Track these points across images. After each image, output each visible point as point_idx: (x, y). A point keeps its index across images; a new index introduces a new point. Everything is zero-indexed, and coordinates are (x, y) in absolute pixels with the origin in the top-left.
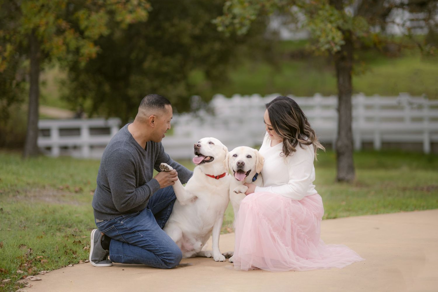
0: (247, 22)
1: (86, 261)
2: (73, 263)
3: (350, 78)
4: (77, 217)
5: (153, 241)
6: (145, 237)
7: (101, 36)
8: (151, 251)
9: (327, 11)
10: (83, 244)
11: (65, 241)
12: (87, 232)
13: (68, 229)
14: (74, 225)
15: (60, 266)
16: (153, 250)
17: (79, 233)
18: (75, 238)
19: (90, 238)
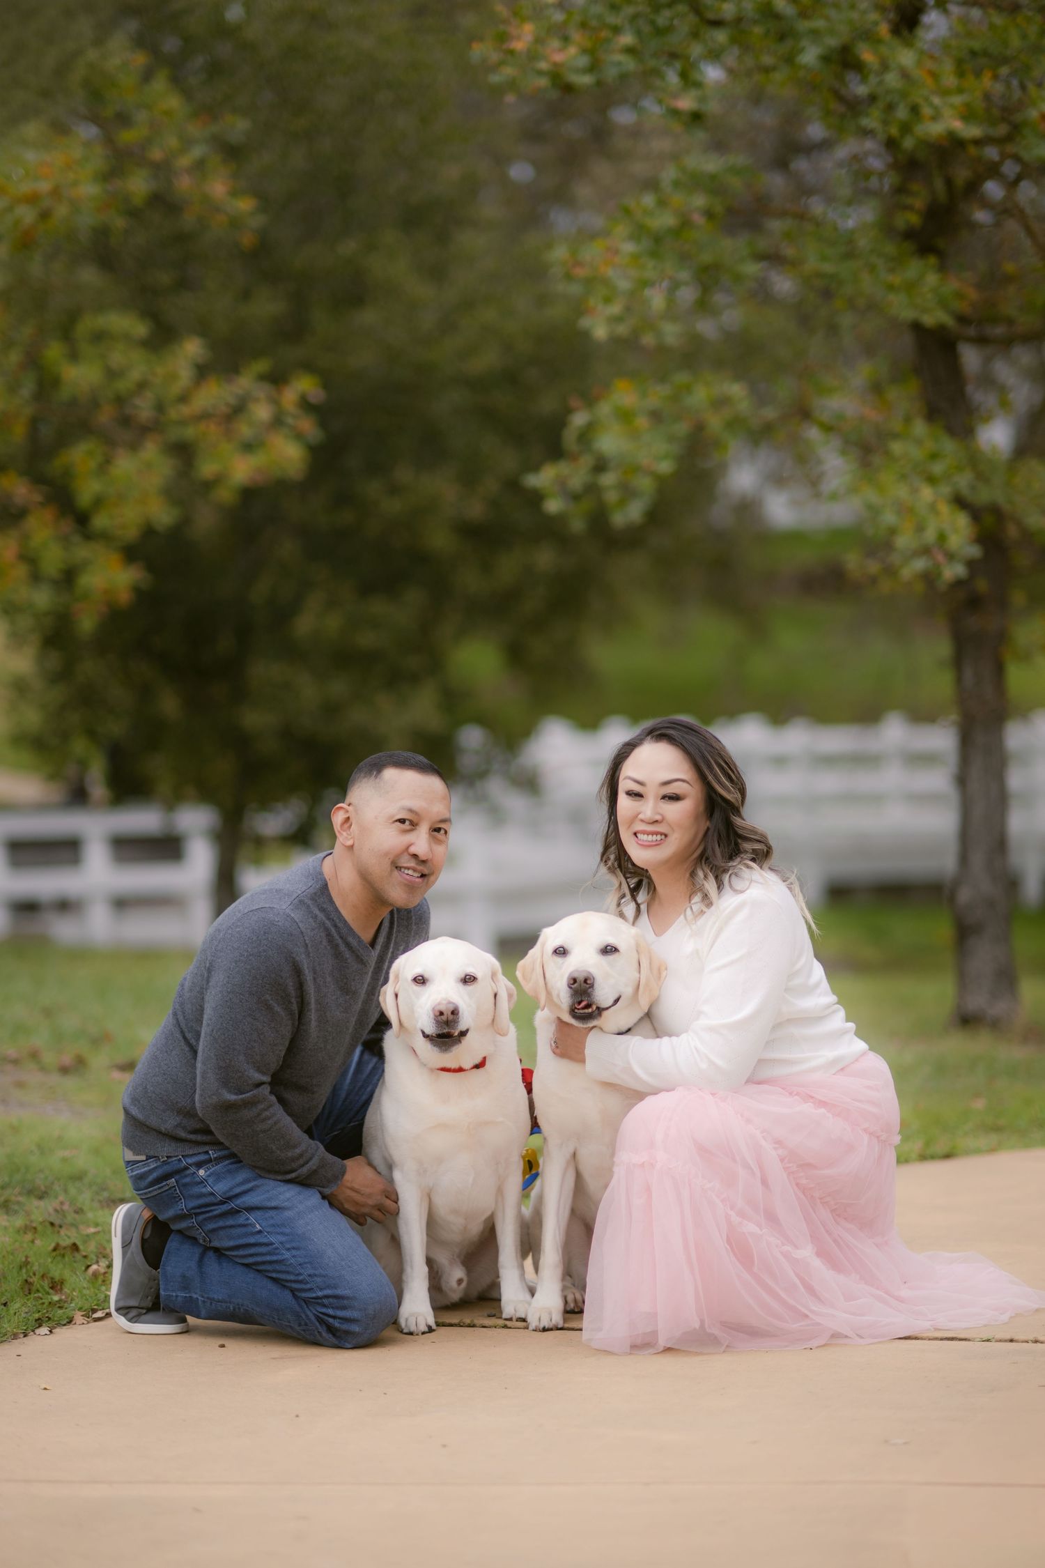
0: (645, 484)
1: (96, 1315)
2: (51, 1324)
3: (999, 670)
4: (64, 1160)
5: (294, 1248)
6: (268, 1232)
7: (149, 531)
8: (284, 1286)
9: (919, 442)
10: (84, 1254)
11: (25, 1245)
12: (101, 1213)
13: (36, 1202)
14: (56, 1187)
15: (9, 1334)
16: (291, 1281)
17: (71, 1217)
18: (59, 1232)
19: (110, 1232)
